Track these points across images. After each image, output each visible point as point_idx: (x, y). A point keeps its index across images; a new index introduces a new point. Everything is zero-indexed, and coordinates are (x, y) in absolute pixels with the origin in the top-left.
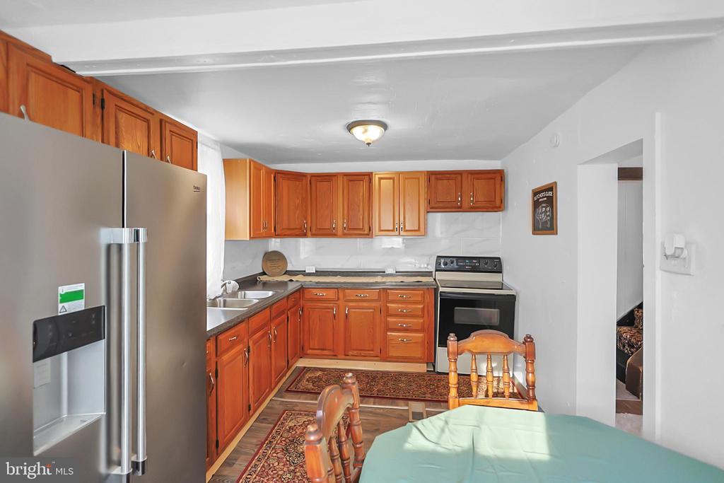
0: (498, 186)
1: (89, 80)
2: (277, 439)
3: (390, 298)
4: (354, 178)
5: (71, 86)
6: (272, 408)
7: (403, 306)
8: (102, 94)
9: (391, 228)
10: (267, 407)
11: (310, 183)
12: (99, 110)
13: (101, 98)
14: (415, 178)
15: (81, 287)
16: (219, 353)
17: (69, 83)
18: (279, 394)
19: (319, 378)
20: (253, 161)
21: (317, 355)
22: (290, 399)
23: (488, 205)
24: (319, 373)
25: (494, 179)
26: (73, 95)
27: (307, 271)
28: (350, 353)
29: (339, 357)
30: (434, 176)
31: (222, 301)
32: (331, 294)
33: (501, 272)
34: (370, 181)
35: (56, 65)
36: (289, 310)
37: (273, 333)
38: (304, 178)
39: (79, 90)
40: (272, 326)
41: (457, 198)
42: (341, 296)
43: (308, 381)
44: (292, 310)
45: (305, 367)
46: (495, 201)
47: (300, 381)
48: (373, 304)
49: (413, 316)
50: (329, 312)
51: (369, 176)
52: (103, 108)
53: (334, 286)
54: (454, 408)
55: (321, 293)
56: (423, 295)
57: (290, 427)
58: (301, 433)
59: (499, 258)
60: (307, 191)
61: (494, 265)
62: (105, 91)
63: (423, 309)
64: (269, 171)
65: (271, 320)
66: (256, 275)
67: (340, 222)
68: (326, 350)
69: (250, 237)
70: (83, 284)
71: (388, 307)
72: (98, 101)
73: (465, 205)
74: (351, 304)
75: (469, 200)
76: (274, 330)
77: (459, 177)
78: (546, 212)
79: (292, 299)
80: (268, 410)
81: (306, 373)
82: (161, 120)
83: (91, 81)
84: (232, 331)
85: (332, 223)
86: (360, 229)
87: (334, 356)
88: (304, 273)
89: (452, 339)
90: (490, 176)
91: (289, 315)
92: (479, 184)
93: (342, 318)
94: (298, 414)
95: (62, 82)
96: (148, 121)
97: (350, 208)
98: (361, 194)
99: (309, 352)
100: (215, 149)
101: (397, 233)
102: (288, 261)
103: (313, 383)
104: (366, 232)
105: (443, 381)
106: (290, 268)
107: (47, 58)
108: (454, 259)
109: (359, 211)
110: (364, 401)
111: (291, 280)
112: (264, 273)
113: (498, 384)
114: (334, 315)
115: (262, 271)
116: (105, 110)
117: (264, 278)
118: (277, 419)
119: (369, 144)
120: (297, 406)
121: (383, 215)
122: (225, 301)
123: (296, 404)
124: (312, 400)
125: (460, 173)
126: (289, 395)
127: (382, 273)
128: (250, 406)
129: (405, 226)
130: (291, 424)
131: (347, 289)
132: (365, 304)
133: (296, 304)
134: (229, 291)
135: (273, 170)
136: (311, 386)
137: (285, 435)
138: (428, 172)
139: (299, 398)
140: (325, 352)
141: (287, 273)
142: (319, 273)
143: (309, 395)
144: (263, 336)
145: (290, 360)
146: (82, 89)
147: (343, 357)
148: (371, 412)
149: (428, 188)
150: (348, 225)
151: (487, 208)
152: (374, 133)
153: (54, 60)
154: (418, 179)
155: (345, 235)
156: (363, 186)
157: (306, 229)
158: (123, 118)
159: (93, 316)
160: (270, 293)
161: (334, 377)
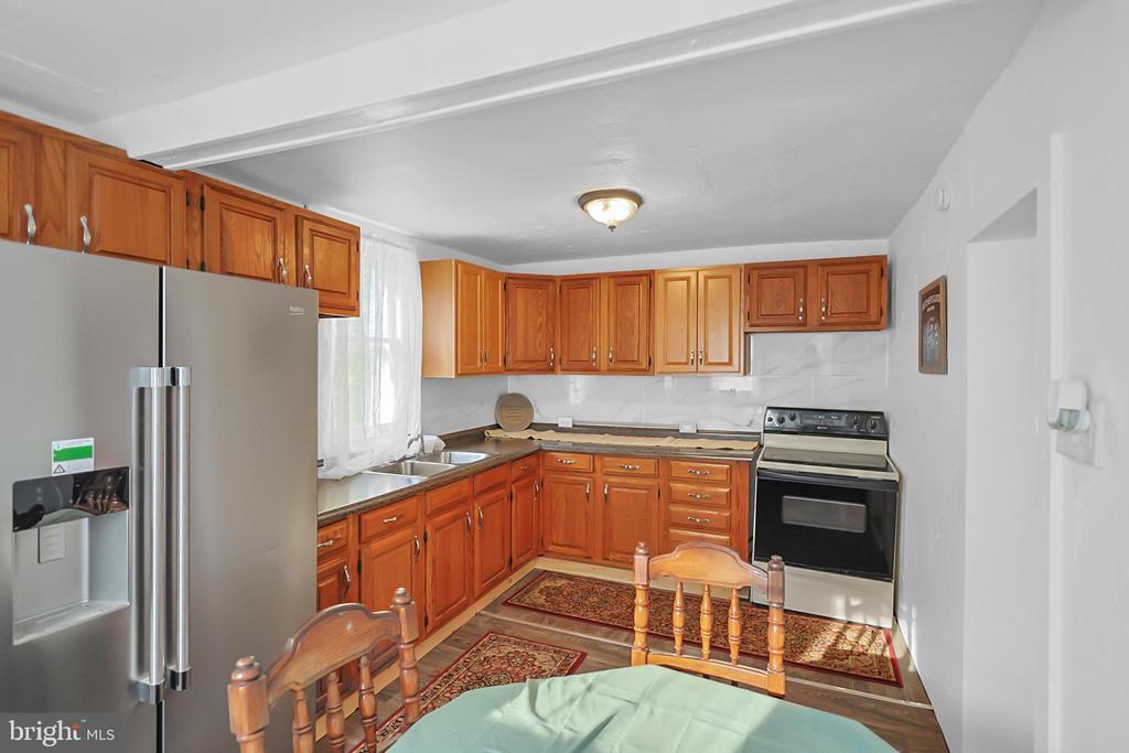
0: (873, 285)
1: (181, 174)
2: (461, 672)
3: (674, 474)
4: (624, 280)
5: (155, 186)
6: (474, 626)
7: (695, 487)
8: (202, 192)
9: (684, 360)
10: (468, 624)
11: (560, 291)
12: (196, 212)
13: (200, 196)
14: (724, 277)
15: (89, 442)
16: (363, 539)
17: (149, 182)
18: (491, 607)
19: (559, 590)
20: (462, 263)
21: (564, 554)
22: (506, 616)
23: (853, 319)
24: (564, 582)
25: (867, 273)
26: (156, 197)
27: (560, 426)
28: (611, 557)
29: (595, 560)
30: (756, 275)
31: (409, 466)
32: (582, 462)
33: (886, 438)
34: (651, 284)
35: (133, 162)
36: (513, 482)
37: (477, 516)
38: (551, 285)
39: (165, 190)
40: (476, 505)
41: (796, 308)
42: (598, 466)
43: (541, 592)
44: (521, 483)
45: (545, 571)
46: (867, 312)
47: (530, 590)
48: (648, 482)
49: (712, 506)
50: (578, 489)
51: (649, 276)
52: (202, 208)
53: (586, 449)
54: (638, 664)
55: (569, 460)
56: (730, 472)
57: (485, 658)
58: (497, 669)
59: (881, 414)
60: (555, 306)
61: (869, 424)
62: (205, 186)
63: (729, 495)
64: (493, 276)
65: (475, 496)
66: (486, 428)
67: (604, 351)
68: (575, 547)
69: (457, 374)
70: (92, 439)
71: (670, 489)
72: (196, 201)
73: (813, 318)
74: (613, 479)
75: (817, 311)
76: (478, 511)
77: (801, 271)
78: (934, 331)
79: (520, 467)
80: (468, 629)
81: (543, 579)
82: (297, 217)
83: (185, 176)
84: (390, 509)
85: (590, 351)
86: (634, 361)
87: (587, 559)
88: (555, 427)
89: (641, 551)
90: (862, 267)
91: (514, 491)
92: (836, 283)
93: (600, 499)
94: (505, 641)
95: (141, 184)
96: (272, 220)
97: (622, 328)
98: (636, 305)
99: (551, 548)
100: (406, 249)
101: (693, 368)
102: (535, 409)
103: (549, 595)
104: (644, 365)
105: (758, 618)
106: (537, 419)
107: (121, 155)
108: (797, 413)
109: (633, 332)
110: (613, 635)
111: (531, 438)
112: (497, 426)
113: (859, 637)
114: (588, 495)
115: (495, 423)
116: (205, 211)
117: (494, 434)
118: (474, 643)
119: (612, 228)
120: (510, 627)
121: (671, 337)
122: (412, 465)
123: (509, 625)
124: (535, 621)
125: (803, 266)
126: (506, 609)
127: (675, 433)
128: (426, 618)
129: (706, 357)
130: (489, 654)
131: (607, 455)
132: (634, 481)
133: (529, 473)
134: (429, 451)
135: (503, 274)
136: (542, 600)
137: (475, 669)
138: (746, 265)
139: (517, 617)
140: (575, 551)
141: (532, 426)
142: (577, 429)
143: (534, 613)
144: (455, 519)
145: (514, 558)
146: (170, 188)
147: (601, 561)
148: (615, 654)
149: (746, 292)
150: (615, 354)
151: (853, 324)
152: (620, 210)
153: (131, 155)
154: (730, 278)
155: (612, 371)
156: (640, 293)
157: (553, 361)
158: (232, 219)
159: (109, 479)
160: (483, 456)
161: (582, 590)
